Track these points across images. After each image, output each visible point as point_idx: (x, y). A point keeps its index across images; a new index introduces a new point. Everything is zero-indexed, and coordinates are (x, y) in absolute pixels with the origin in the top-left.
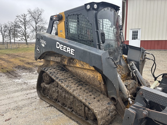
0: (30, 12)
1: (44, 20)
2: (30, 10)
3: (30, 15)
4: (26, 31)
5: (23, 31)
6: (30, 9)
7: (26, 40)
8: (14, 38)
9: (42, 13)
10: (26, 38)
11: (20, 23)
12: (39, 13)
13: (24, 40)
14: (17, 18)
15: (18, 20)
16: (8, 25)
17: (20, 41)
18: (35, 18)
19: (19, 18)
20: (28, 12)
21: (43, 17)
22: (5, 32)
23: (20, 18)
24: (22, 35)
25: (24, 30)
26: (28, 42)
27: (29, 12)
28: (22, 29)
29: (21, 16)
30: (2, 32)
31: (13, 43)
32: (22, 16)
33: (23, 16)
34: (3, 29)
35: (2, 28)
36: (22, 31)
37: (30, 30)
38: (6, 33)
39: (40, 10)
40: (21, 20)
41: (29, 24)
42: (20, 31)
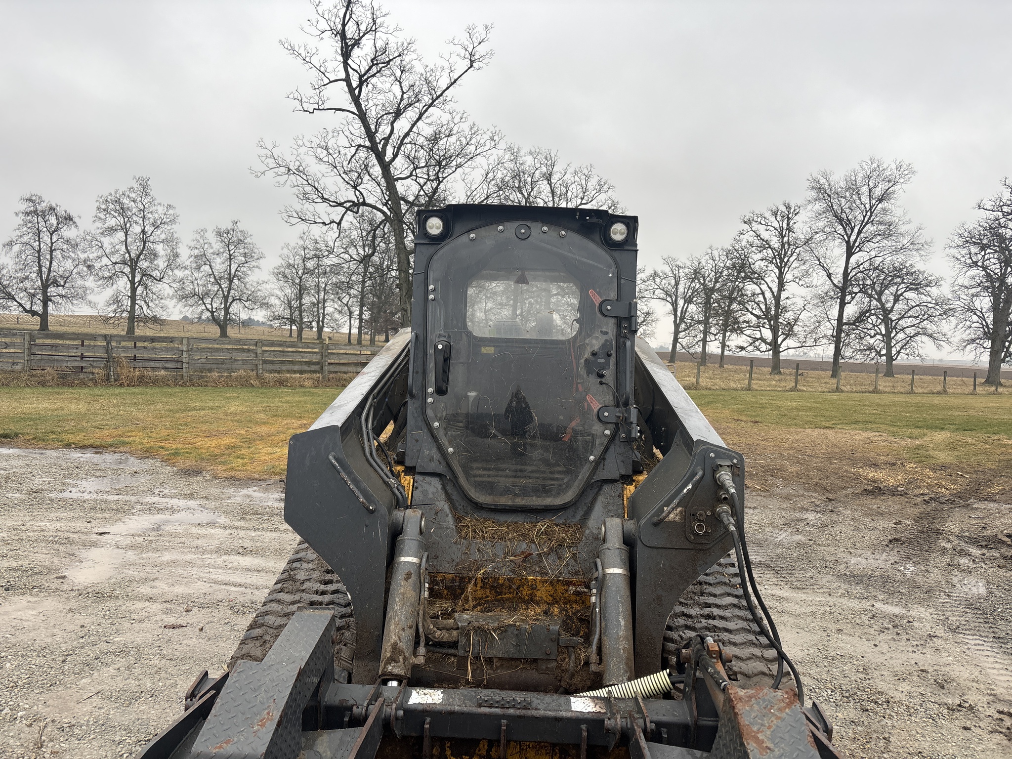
0: (822, 192)
1: (902, 229)
2: (823, 181)
3: (819, 206)
4: (784, 295)
5: (768, 295)
6: (825, 175)
7: (775, 346)
8: (725, 331)
9: (897, 187)
10: (775, 337)
11: (760, 256)
12: (878, 192)
13: (763, 347)
14: (746, 227)
15: (751, 240)
16: (708, 268)
17: (742, 348)
18: (845, 223)
19: (755, 226)
20: (814, 194)
21: (898, 212)
22: (688, 301)
23: (761, 229)
24: (758, 317)
25: (775, 290)
26: (783, 355)
27: (819, 189)
28: (764, 287)
29: (768, 214)
30: (674, 304)
31: (712, 356)
32: (775, 214)
33: (779, 218)
34: (681, 289)
35: (677, 284)
36: (761, 298)
37: (803, 291)
38: (692, 308)
39: (887, 173)
40: (765, 235)
41: (806, 256)
42: (754, 294)
